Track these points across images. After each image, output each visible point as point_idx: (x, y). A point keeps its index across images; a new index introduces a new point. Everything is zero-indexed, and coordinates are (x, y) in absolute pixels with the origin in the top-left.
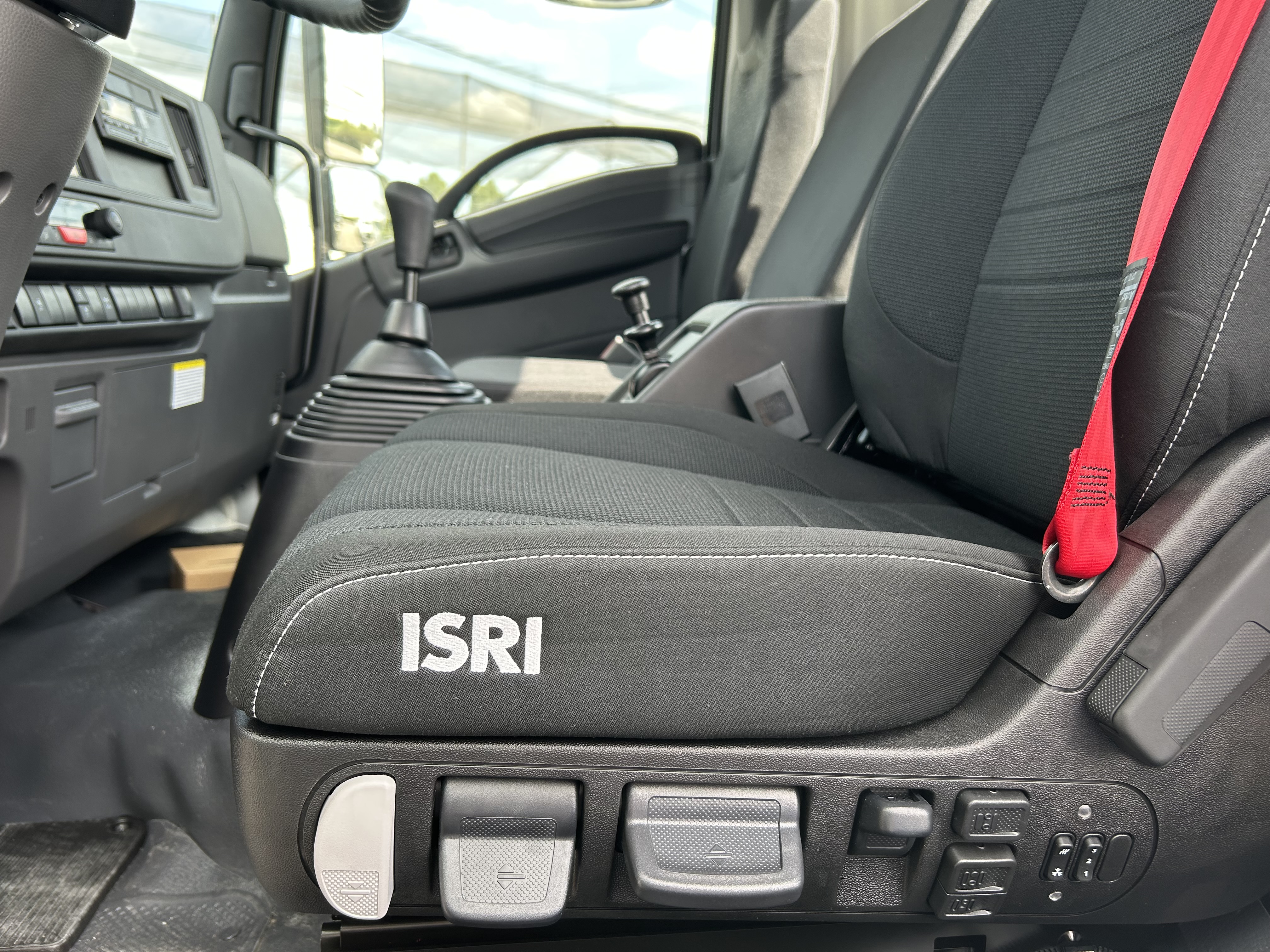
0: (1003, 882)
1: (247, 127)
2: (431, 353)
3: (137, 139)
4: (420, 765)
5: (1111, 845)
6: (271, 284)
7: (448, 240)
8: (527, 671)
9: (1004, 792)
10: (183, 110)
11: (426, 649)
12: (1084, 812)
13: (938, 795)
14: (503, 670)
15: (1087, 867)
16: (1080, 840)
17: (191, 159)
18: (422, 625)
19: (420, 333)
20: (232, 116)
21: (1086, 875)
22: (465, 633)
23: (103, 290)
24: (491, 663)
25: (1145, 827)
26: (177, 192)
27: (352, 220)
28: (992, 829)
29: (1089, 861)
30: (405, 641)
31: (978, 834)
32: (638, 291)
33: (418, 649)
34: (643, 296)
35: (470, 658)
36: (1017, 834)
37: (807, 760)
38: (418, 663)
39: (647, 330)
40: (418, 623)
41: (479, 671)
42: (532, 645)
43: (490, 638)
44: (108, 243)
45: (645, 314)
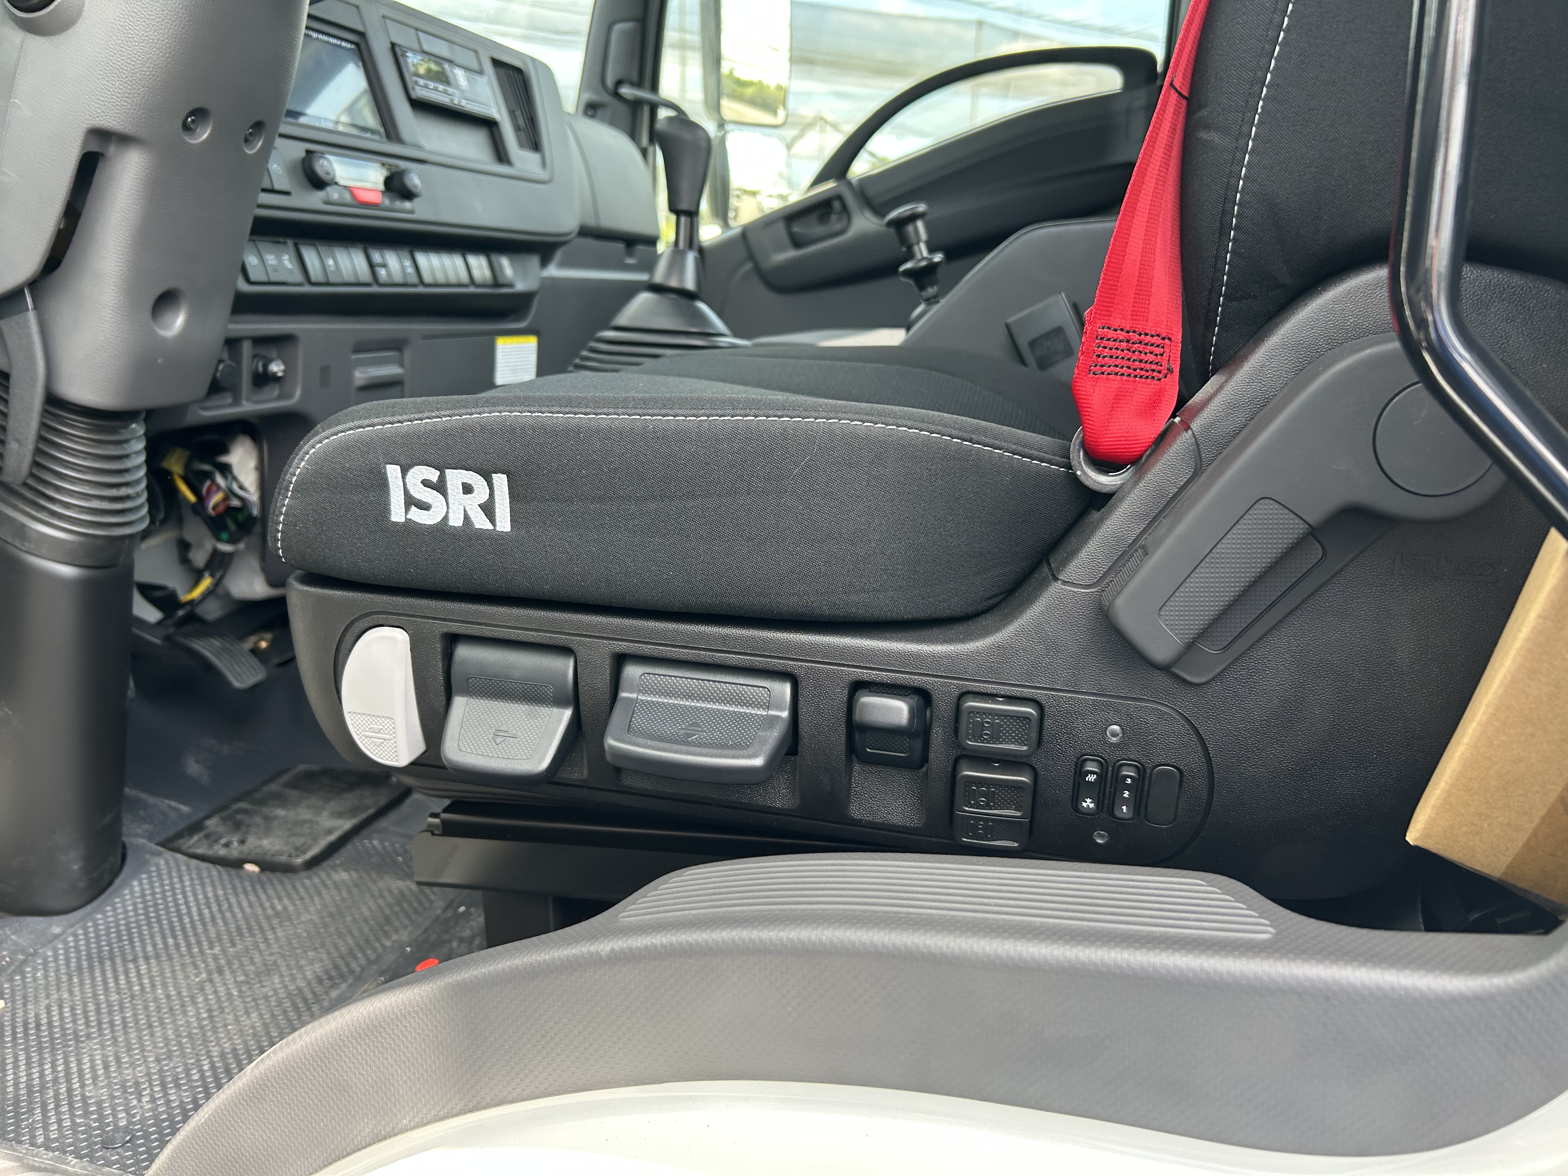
0: (1021, 806)
1: (625, 91)
2: (702, 306)
3: (452, 100)
4: (426, 621)
5: (1153, 778)
6: (630, 261)
7: (837, 205)
8: (499, 528)
9: (1011, 699)
10: (519, 71)
11: (410, 501)
12: (1114, 734)
13: (936, 696)
14: (477, 526)
15: (1125, 801)
16: (1113, 767)
17: (521, 122)
18: (404, 477)
19: (690, 284)
20: (610, 81)
21: (1124, 811)
22: (440, 487)
23: (405, 254)
24: (467, 518)
25: (1193, 760)
26: (501, 155)
27: (754, 194)
28: (995, 738)
29: (1126, 794)
30: (392, 492)
31: (978, 742)
32: (913, 218)
33: (403, 501)
34: (920, 224)
35: (447, 512)
36: (1025, 748)
37: (788, 644)
38: (404, 514)
39: (924, 263)
40: (400, 475)
41: (457, 525)
42: (501, 502)
43: (464, 493)
44: (407, 205)
45: (923, 246)
